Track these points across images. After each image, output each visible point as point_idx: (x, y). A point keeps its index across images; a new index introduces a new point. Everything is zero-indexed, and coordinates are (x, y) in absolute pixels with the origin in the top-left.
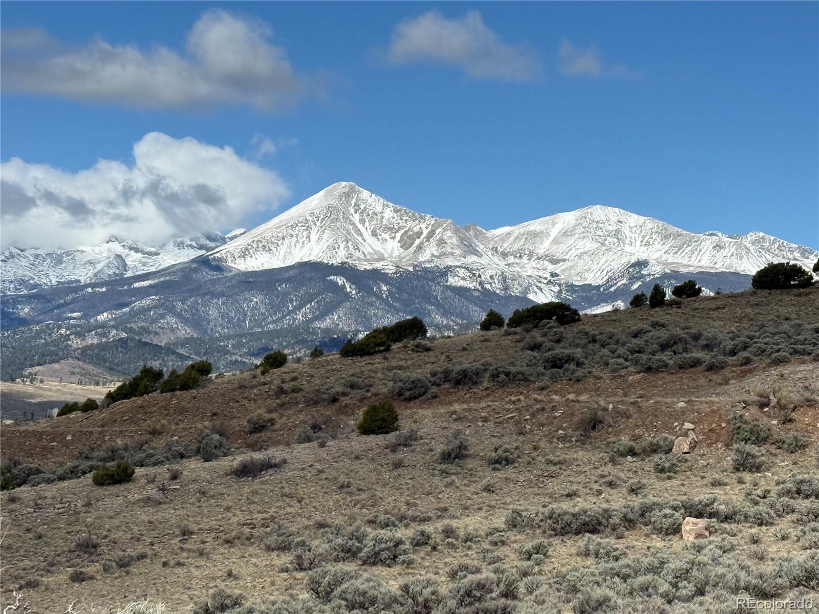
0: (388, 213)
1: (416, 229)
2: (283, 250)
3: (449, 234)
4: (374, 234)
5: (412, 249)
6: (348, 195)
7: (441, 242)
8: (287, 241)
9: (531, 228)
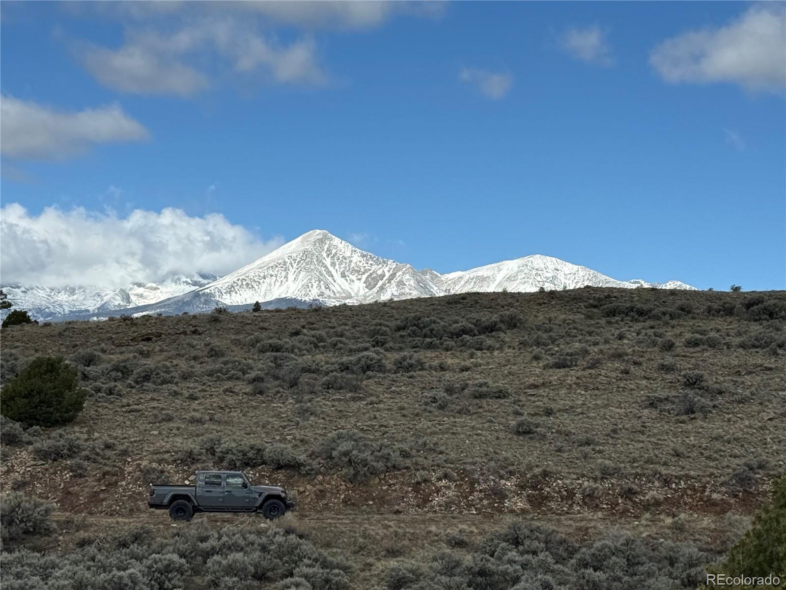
0: (356, 258)
1: (380, 272)
2: (264, 287)
3: (407, 276)
4: (343, 275)
5: (375, 290)
6: (322, 241)
7: (401, 284)
8: (268, 280)
9: (480, 274)
